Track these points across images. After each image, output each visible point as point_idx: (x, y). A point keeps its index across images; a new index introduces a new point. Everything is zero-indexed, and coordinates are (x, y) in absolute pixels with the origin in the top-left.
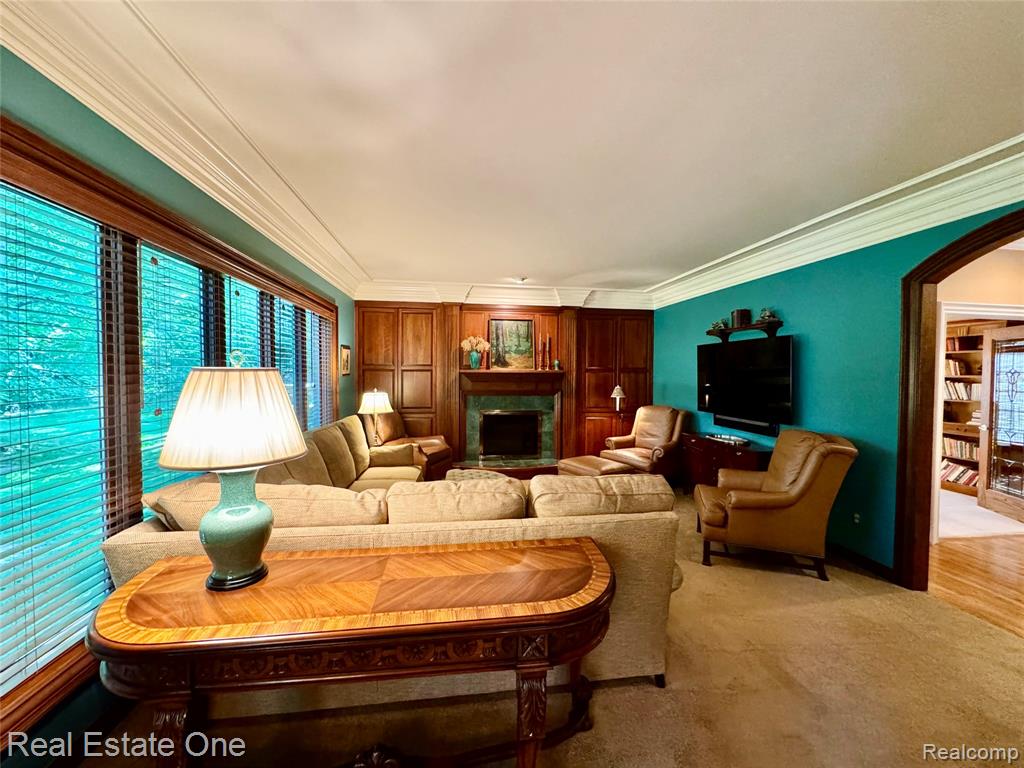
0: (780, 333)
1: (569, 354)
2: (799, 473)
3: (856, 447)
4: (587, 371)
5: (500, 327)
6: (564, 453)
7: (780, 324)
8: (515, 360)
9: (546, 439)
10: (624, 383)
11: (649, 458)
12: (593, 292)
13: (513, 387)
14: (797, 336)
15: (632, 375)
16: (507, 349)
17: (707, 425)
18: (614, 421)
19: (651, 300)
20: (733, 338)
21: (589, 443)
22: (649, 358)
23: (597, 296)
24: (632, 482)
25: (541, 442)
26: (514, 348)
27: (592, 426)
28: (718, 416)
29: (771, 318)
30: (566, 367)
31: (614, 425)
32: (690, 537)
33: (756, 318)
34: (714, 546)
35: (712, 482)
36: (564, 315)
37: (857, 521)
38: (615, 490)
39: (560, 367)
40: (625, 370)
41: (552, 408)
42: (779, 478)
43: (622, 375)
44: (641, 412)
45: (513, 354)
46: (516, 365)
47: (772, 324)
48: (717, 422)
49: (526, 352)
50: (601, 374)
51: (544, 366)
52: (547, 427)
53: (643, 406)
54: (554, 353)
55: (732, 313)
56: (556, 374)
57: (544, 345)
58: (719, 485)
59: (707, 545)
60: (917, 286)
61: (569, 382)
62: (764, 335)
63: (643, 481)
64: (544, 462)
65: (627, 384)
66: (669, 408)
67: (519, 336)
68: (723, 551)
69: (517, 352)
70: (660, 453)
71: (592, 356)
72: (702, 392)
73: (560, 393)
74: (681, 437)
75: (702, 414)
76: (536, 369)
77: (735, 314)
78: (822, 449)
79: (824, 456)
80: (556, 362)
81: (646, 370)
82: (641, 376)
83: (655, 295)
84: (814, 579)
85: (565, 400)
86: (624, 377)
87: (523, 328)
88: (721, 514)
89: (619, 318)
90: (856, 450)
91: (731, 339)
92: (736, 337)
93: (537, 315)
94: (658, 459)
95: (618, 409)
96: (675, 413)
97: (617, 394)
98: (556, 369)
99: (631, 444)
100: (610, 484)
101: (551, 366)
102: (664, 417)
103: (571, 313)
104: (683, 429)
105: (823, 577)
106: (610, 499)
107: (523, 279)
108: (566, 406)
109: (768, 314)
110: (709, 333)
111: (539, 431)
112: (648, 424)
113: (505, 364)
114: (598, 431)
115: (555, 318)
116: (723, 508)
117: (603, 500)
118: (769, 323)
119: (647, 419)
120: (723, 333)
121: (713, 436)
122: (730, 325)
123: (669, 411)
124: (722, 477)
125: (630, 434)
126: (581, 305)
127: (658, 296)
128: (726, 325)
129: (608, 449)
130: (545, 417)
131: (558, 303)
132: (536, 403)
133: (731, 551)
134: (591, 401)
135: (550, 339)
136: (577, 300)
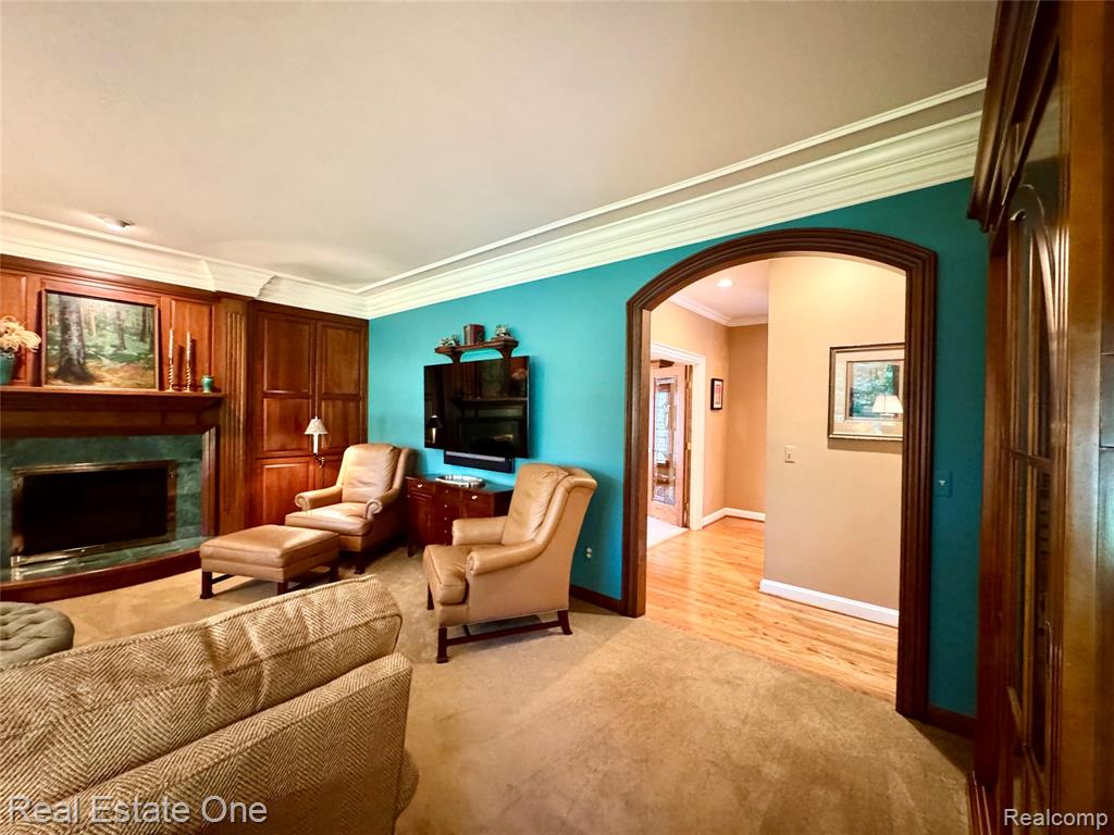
0: (515, 354)
1: (232, 366)
2: (545, 514)
3: (594, 477)
4: (266, 395)
5: (73, 307)
6: (222, 525)
7: (515, 344)
8: (113, 371)
9: (184, 507)
10: (326, 414)
11: (361, 517)
12: (275, 277)
13: (108, 419)
14: (533, 358)
15: (339, 403)
16: (91, 351)
17: (437, 465)
18: (311, 467)
19: (364, 306)
20: (466, 358)
21: (269, 506)
22: (362, 382)
23: (283, 286)
24: (306, 611)
25: (174, 510)
26: (109, 350)
27: (274, 477)
28: (448, 453)
29: (507, 337)
30: (225, 391)
31: (311, 474)
32: (418, 621)
33: (490, 335)
34: (452, 633)
35: (446, 539)
36: (221, 306)
37: (589, 556)
38: (259, 647)
39: (213, 387)
40: (328, 396)
41: (199, 454)
42: (522, 524)
43: (323, 404)
44: (351, 454)
45: (106, 361)
46: (111, 380)
47: (507, 344)
48: (449, 460)
49: (138, 358)
50: (291, 401)
51: (179, 384)
52: (188, 486)
53: (353, 444)
54: (203, 365)
55: (465, 328)
56: (205, 399)
57: (182, 351)
58: (455, 542)
59: (442, 632)
60: (638, 311)
61: (232, 414)
62: (499, 356)
63: (333, 602)
64: (179, 546)
65: (331, 416)
66: (388, 445)
67: (121, 331)
68: (463, 635)
69: (114, 357)
70: (377, 508)
71: (274, 374)
72: (429, 424)
73: (213, 431)
74: (404, 482)
75: (429, 451)
76: (162, 387)
77: (468, 328)
78: (566, 483)
79: (569, 491)
80: (206, 380)
81: (359, 397)
82: (352, 404)
83: (370, 300)
84: (558, 637)
85: (224, 441)
86: (327, 407)
87: (131, 317)
88: (460, 586)
89: (319, 324)
90: (594, 481)
91: (463, 359)
92: (468, 357)
93: (165, 300)
94: (375, 516)
95: (316, 451)
96: (396, 452)
97: (314, 428)
98: (206, 391)
99: (337, 499)
100: (243, 633)
101: (196, 386)
102: (381, 458)
103: (239, 306)
104: (407, 473)
105: (567, 632)
106: (235, 682)
107: (124, 224)
108: (226, 451)
109: (504, 331)
110: (438, 351)
111: (171, 493)
112: (359, 469)
113: (87, 378)
114: (284, 484)
115: (205, 310)
116: (462, 577)
117: (214, 691)
118: (505, 341)
119: (359, 463)
120: (455, 352)
121: (443, 478)
122: (462, 343)
123: (389, 450)
124: (459, 529)
125: (334, 484)
126: (255, 295)
127: (374, 301)
128: (457, 342)
129: (300, 510)
130: (182, 471)
131: (211, 286)
132: (164, 448)
133: (472, 632)
134: (271, 441)
135: (193, 341)
136: (248, 283)
